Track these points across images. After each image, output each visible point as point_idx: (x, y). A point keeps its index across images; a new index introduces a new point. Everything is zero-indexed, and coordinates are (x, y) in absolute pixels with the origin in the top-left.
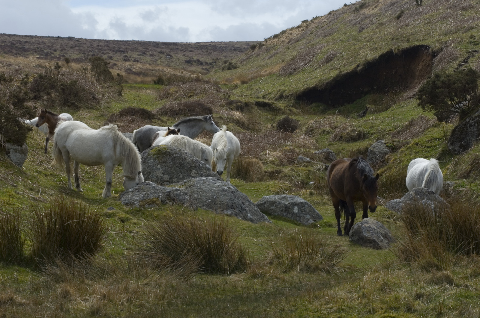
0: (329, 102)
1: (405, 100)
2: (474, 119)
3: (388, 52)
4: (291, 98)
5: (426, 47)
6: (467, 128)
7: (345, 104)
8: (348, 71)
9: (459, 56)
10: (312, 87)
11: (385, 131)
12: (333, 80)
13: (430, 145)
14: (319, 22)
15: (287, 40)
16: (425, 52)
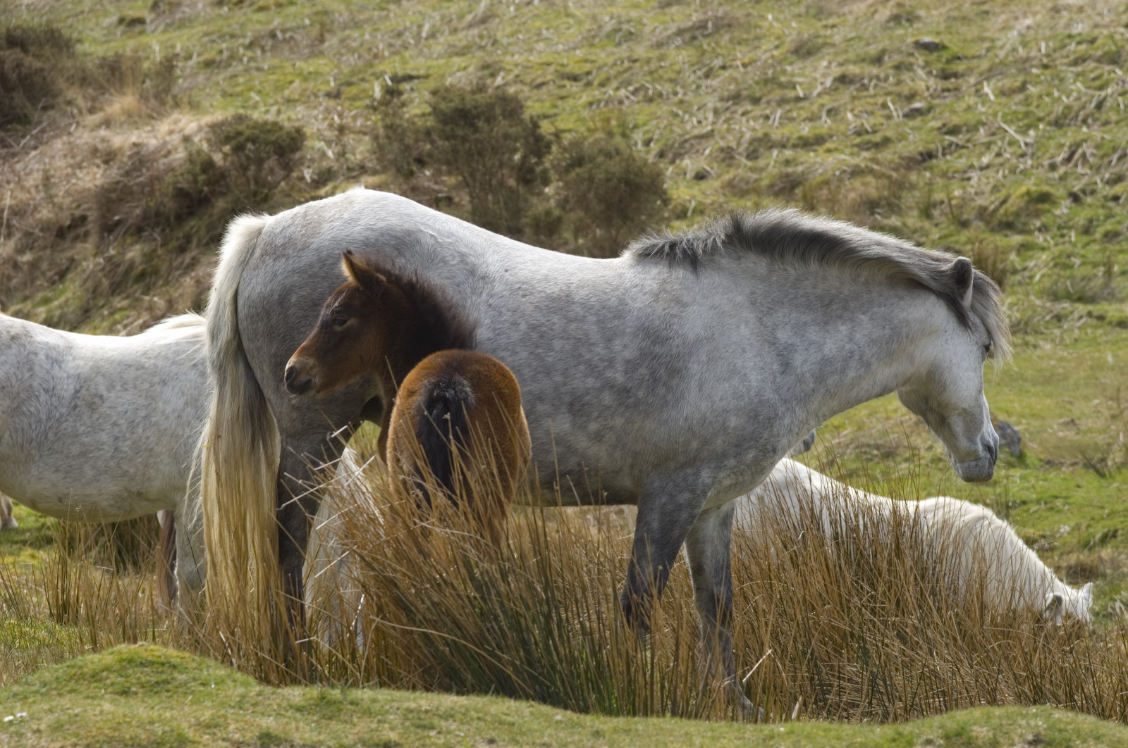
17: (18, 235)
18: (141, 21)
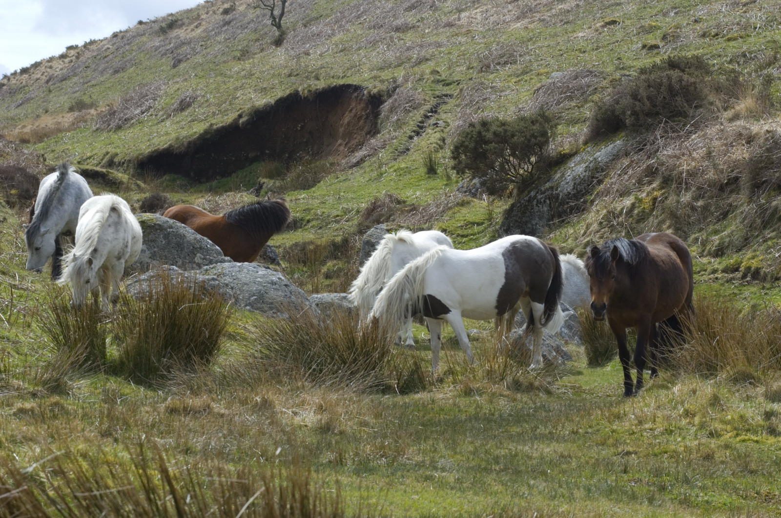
0: (192, 174)
1: (343, 171)
2: (544, 193)
3: (290, 95)
4: (128, 166)
5: (357, 88)
6: (532, 206)
7: (218, 177)
8: (224, 124)
9: (423, 102)
10: (164, 150)
11: (329, 216)
12: (199, 138)
13: (465, 232)
14: (99, 50)
15: (44, 78)
16: (353, 97)
17: (694, 189)
18: (656, 47)
